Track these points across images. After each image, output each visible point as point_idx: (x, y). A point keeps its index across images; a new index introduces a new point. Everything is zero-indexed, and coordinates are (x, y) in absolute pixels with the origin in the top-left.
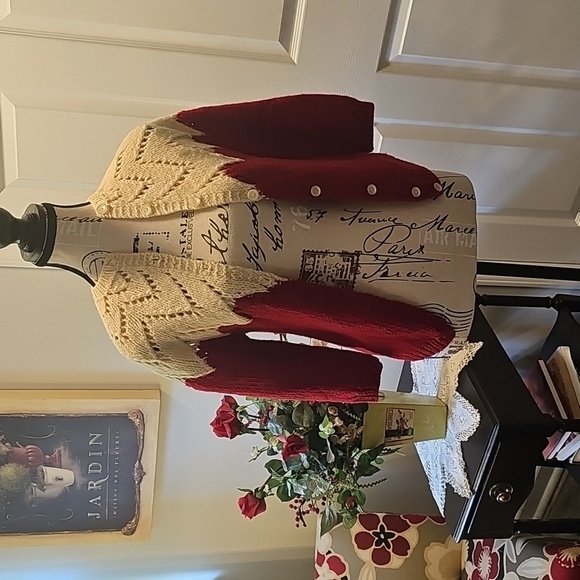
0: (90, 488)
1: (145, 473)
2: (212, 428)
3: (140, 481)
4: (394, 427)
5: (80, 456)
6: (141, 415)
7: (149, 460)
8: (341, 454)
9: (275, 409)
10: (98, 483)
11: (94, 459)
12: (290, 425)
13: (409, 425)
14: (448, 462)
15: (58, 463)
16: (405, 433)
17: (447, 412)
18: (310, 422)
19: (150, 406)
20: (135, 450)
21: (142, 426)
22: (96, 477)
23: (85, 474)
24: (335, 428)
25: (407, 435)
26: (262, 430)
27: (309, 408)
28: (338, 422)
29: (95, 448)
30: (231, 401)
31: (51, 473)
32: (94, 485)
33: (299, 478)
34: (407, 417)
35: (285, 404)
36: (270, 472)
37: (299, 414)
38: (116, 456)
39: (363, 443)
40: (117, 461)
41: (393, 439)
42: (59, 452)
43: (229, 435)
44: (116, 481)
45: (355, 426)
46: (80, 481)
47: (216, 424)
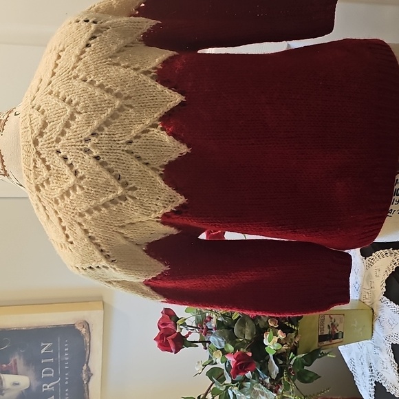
0: (44, 390)
1: (92, 375)
2: (156, 344)
3: (88, 381)
4: (326, 332)
5: (34, 363)
6: (86, 325)
7: (95, 362)
8: (281, 362)
9: (214, 320)
10: (51, 385)
11: (46, 365)
12: (232, 339)
13: (340, 329)
14: (376, 362)
15: (14, 371)
16: (336, 336)
17: (373, 315)
18: (252, 334)
19: (94, 317)
20: (82, 354)
21: (88, 334)
22: (48, 380)
23: (39, 378)
24: (279, 341)
25: (337, 338)
26: (204, 342)
27: (250, 322)
28: (281, 335)
29: (46, 356)
30: (170, 313)
31: (8, 379)
32: (48, 387)
33: (241, 388)
34: (337, 322)
35: (223, 315)
36: (211, 379)
37: (241, 328)
38: (66, 361)
39: (298, 349)
40: (67, 365)
41: (325, 343)
42: (15, 361)
43: (174, 350)
44: (66, 383)
45: (293, 335)
46: (35, 384)
47: (160, 339)
